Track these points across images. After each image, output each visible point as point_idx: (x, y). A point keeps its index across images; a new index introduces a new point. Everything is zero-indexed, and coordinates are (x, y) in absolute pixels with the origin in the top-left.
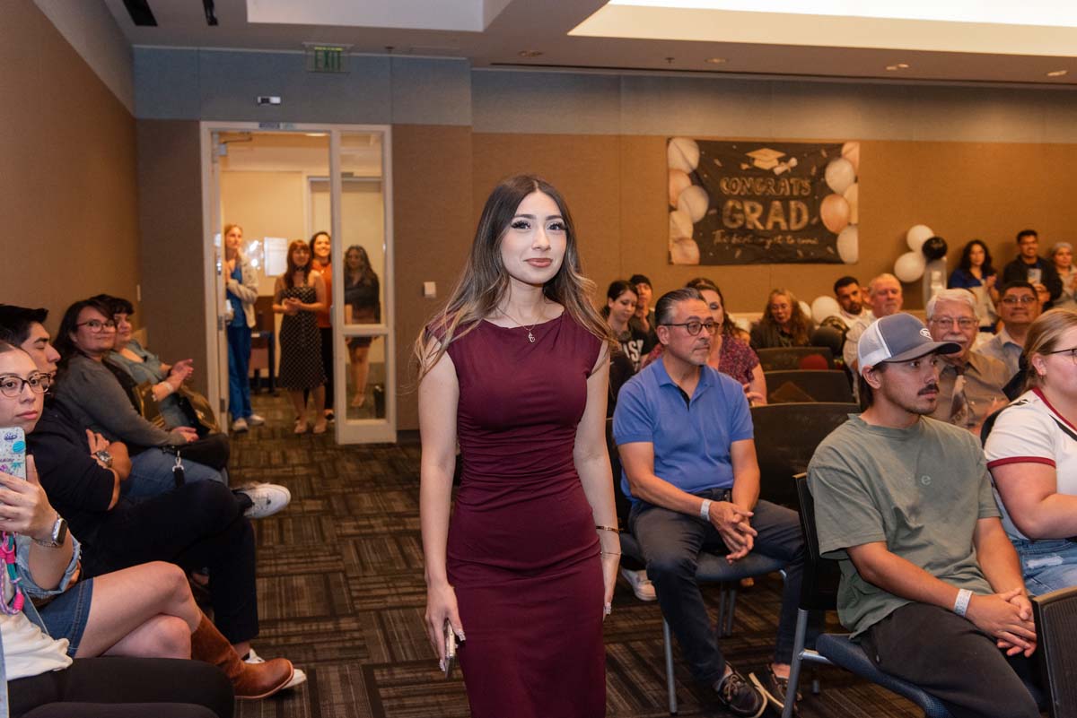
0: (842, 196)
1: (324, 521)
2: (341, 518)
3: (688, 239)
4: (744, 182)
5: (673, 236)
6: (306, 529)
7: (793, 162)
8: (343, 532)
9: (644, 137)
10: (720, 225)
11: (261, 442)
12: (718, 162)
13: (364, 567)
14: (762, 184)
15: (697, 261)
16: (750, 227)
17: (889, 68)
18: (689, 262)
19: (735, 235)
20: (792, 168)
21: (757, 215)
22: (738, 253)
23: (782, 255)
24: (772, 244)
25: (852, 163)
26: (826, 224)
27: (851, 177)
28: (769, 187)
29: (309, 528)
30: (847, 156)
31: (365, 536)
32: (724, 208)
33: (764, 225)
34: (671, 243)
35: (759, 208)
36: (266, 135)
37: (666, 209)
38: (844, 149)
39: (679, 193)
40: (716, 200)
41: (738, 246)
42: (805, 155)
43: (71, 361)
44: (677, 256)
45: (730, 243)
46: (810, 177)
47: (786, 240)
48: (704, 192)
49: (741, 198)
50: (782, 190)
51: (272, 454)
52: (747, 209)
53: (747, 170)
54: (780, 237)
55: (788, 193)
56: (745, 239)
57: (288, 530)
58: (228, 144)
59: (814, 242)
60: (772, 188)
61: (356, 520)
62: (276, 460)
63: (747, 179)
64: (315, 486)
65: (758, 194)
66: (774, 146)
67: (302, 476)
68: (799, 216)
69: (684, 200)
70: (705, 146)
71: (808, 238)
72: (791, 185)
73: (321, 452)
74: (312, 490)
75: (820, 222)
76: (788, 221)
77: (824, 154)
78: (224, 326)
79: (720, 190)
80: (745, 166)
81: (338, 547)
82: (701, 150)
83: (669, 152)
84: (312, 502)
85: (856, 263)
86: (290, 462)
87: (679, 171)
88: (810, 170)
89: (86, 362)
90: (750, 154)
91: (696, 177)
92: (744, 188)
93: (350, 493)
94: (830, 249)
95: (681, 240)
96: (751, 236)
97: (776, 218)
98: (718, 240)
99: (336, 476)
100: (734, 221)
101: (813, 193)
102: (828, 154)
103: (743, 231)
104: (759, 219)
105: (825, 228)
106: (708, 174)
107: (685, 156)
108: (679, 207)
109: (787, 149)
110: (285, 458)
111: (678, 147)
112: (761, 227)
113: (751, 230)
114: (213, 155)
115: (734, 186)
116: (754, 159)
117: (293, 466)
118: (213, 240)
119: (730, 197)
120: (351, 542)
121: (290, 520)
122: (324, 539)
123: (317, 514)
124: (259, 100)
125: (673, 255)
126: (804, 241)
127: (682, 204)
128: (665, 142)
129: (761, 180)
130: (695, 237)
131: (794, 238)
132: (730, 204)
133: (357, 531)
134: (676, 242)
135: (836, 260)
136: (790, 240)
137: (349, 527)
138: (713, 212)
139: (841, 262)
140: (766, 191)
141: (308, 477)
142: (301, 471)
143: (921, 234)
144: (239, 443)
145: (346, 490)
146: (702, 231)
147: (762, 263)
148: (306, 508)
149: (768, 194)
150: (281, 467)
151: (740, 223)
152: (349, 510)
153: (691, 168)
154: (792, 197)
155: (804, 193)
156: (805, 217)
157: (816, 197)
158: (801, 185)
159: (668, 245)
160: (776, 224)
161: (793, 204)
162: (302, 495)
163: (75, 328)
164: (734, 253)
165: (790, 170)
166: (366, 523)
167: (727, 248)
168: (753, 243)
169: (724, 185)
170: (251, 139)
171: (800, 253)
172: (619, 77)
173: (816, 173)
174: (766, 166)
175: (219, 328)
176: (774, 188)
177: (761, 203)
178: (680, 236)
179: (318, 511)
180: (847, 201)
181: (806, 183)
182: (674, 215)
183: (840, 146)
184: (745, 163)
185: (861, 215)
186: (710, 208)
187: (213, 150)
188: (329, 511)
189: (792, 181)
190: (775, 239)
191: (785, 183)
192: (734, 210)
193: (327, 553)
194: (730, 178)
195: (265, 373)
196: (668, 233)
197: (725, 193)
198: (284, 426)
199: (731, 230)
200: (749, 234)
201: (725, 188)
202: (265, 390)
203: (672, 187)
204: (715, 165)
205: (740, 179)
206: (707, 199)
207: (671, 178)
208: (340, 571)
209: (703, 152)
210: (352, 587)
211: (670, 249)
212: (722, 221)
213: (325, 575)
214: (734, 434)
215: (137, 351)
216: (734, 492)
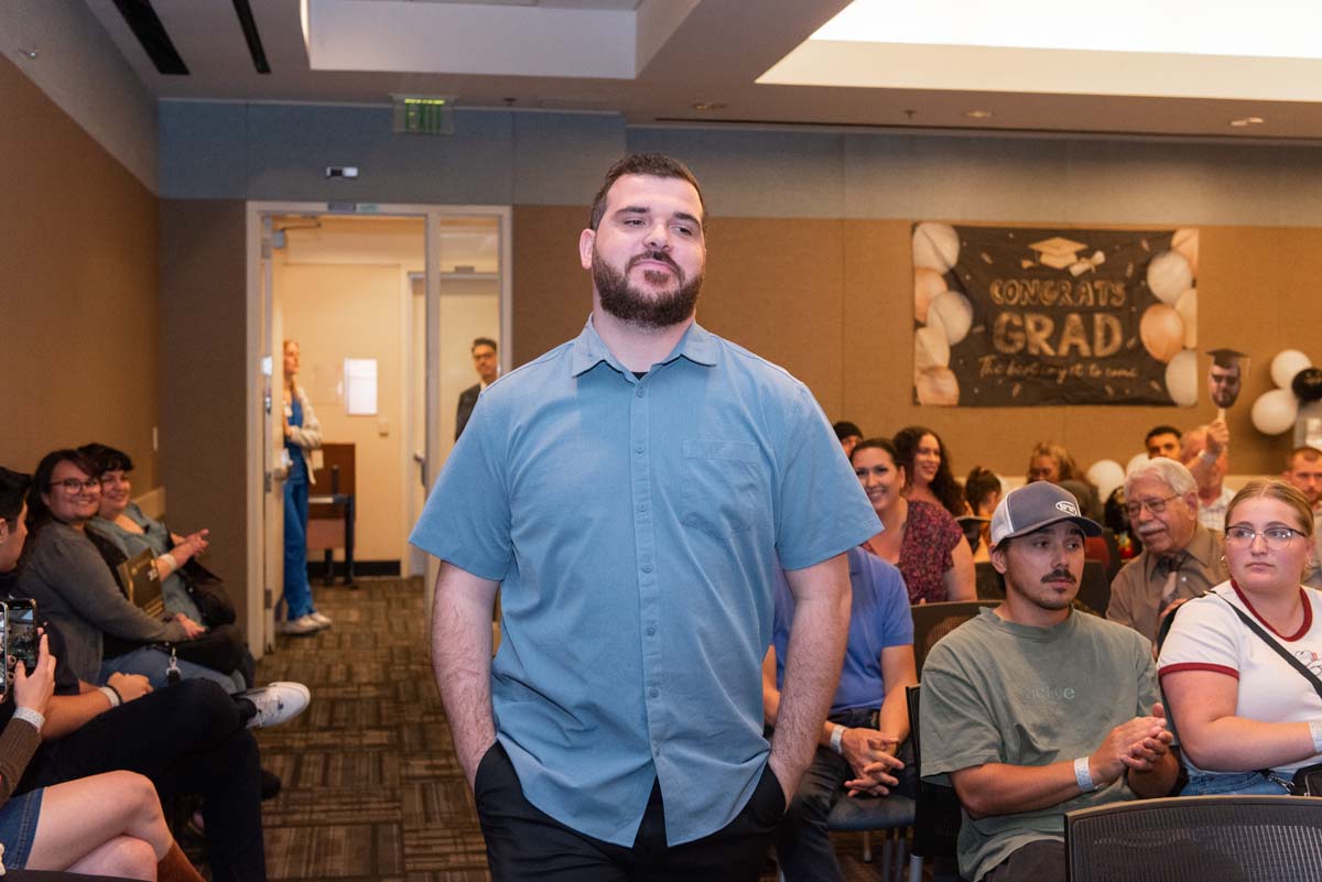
0: (1173, 306)
1: (386, 758)
2: (413, 755)
3: (941, 368)
4: (1025, 287)
5: (919, 364)
6: (360, 767)
7: (1099, 257)
8: (410, 772)
10: (989, 348)
12: (987, 259)
13: (428, 818)
14: (1052, 289)
15: (955, 402)
16: (1034, 351)
17: (1235, 123)
18: (945, 402)
19: (1013, 363)
20: (1097, 267)
21: (1044, 335)
22: (1017, 389)
23: (1083, 393)
24: (1068, 377)
25: (1189, 260)
26: (1146, 345)
27: (1186, 279)
28: (1062, 293)
29: (364, 767)
30: (1182, 248)
31: (437, 778)
32: (996, 324)
33: (1055, 346)
34: (917, 374)
35: (1049, 324)
36: (338, 220)
37: (910, 324)
38: (1176, 240)
39: (929, 302)
40: (983, 313)
41: (1016, 379)
42: (1117, 247)
43: (42, 528)
44: (925, 393)
45: (1004, 374)
46: (1125, 279)
47: (1088, 371)
48: (966, 300)
49: (1021, 310)
50: (1082, 299)
51: (334, 669)
52: (1030, 326)
53: (1030, 268)
54: (1079, 367)
55: (1091, 303)
56: (1028, 370)
57: (336, 769)
58: (287, 232)
59: (1132, 374)
60: (1067, 295)
61: (430, 757)
62: (337, 676)
63: (1030, 281)
64: (384, 712)
65: (1046, 303)
66: (1070, 234)
67: (369, 698)
68: (1108, 337)
69: (936, 310)
70: (964, 233)
71: (1119, 368)
72: (1096, 292)
73: (402, 668)
74: (379, 715)
75: (1140, 345)
76: (1091, 342)
77: (1145, 245)
78: (274, 485)
79: (991, 301)
80: (1027, 264)
81: (398, 792)
82: (961, 240)
83: (915, 242)
84: (377, 733)
85: (1196, 405)
86: (356, 680)
87: (929, 270)
88: (1125, 268)
89: (62, 531)
90: (1036, 247)
91: (954, 279)
92: (1026, 294)
93: (430, 722)
94: (1155, 385)
95: (932, 371)
96: (1035, 365)
97: (1073, 338)
98: (986, 370)
99: (417, 698)
100: (1010, 342)
101: (1130, 302)
102: (1150, 246)
103: (1024, 357)
104: (1049, 341)
105: (1147, 354)
106: (971, 274)
107: (938, 249)
108: (929, 323)
109: (1089, 239)
110: (350, 673)
111: (928, 237)
112: (1049, 350)
113: (1033, 356)
114: (264, 247)
115: (1010, 293)
116: (1040, 254)
117: (359, 685)
118: (260, 365)
119: (1005, 308)
120: (417, 786)
122: (381, 781)
123: (378, 749)
124: (328, 171)
125: (920, 392)
126: (1115, 373)
127: (933, 318)
128: (909, 230)
129: (1052, 283)
130: (953, 366)
131: (1102, 368)
132: (1005, 317)
133: (429, 773)
134: (924, 372)
135: (1165, 401)
136: (1096, 373)
137: (419, 767)
138: (980, 329)
139: (1171, 403)
140: (1058, 300)
141: (377, 700)
142: (370, 692)
143: (1291, 363)
144: (291, 652)
145: (426, 719)
146: (962, 357)
147: (1053, 404)
148: (366, 741)
149: (1061, 304)
150: (343, 686)
151: (1020, 345)
152: (424, 744)
153: (946, 264)
154: (1097, 309)
155: (1115, 302)
156: (1117, 338)
157: (1134, 309)
158: (1110, 291)
159: (913, 378)
160: (1074, 348)
161: (1098, 318)
162: (364, 723)
163: (48, 487)
164: (1012, 389)
165: (1094, 270)
166: (443, 762)
167: (1000, 382)
168: (1037, 376)
169: (995, 291)
170: (317, 226)
171: (1109, 390)
172: (842, 137)
173: (1134, 274)
174: (1059, 263)
175: (266, 489)
176: (1072, 294)
177: (1052, 317)
178: (931, 364)
179: (382, 745)
180: (1180, 315)
181: (1119, 289)
182: (921, 332)
183: (1170, 234)
184: (1027, 259)
185: (1201, 335)
186: (975, 323)
187: (264, 240)
188: (396, 746)
189: (1098, 284)
190: (1072, 369)
191: (1087, 289)
192: (1010, 326)
193: (382, 799)
194: (1005, 279)
195: (339, 555)
196: (913, 360)
197: (998, 302)
198: (358, 630)
199: (1006, 355)
200: (1032, 362)
201: (998, 296)
202: (340, 579)
203: (918, 294)
204: (983, 261)
205: (1019, 283)
206: (971, 311)
207: (918, 280)
208: (396, 822)
209: (965, 244)
210: (407, 842)
211: (916, 383)
212: (992, 343)
213: (374, 826)
214: (887, 638)
215: (138, 520)
216: (882, 713)
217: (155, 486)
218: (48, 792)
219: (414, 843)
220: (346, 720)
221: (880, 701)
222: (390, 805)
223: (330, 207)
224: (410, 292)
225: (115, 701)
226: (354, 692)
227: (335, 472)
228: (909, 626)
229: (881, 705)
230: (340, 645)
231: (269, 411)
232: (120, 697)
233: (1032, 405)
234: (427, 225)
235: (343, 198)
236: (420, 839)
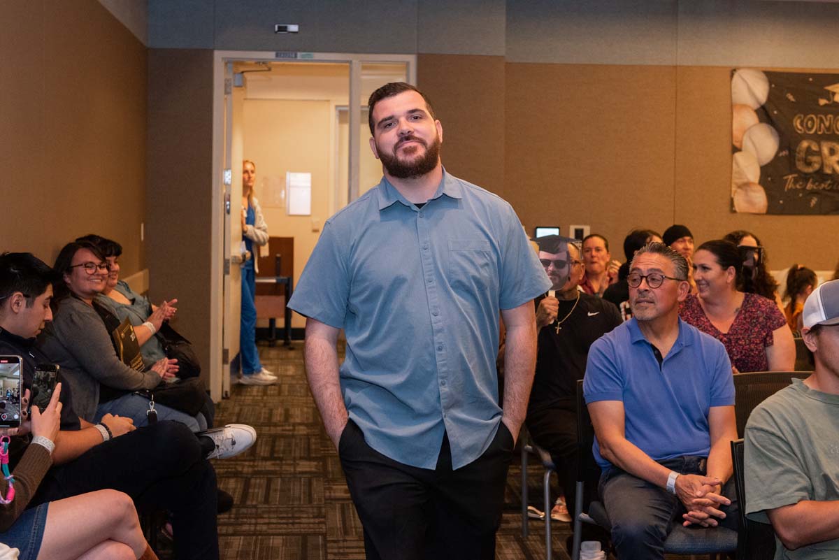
3: (753, 184)
4: (822, 120)
5: (737, 181)
6: (294, 489)
9: (702, 67)
10: (792, 168)
11: (265, 398)
12: (791, 97)
13: (346, 531)
15: (764, 211)
16: (828, 171)
18: (754, 211)
19: (811, 180)
22: (814, 201)
29: (297, 489)
32: (798, 150)
34: (734, 189)
36: (283, 65)
37: (729, 149)
39: (744, 132)
40: (787, 141)
41: (813, 193)
43: (62, 302)
44: (740, 203)
45: (804, 189)
48: (774, 130)
49: (818, 138)
51: (275, 412)
52: (825, 151)
53: (826, 105)
56: (823, 185)
57: (276, 490)
58: (245, 74)
62: (277, 418)
63: (826, 115)
67: (302, 435)
69: (750, 138)
70: (775, 79)
74: (309, 449)
79: (793, 130)
80: (823, 102)
82: (770, 83)
83: (733, 85)
86: (292, 421)
87: (744, 106)
89: (77, 304)
90: (830, 88)
91: (764, 114)
92: (822, 125)
95: (746, 186)
96: (829, 182)
98: (789, 185)
100: (809, 164)
103: (820, 175)
106: (778, 110)
107: (751, 90)
108: (743, 149)
110: (287, 415)
111: (744, 79)
113: (827, 175)
114: (226, 86)
115: (809, 125)
116: (834, 94)
117: (294, 425)
118: (221, 177)
119: (805, 137)
121: (280, 480)
124: (276, 29)
125: (736, 203)
127: (747, 144)
128: (729, 74)
130: (762, 182)
132: (805, 144)
134: (739, 187)
138: (785, 153)
141: (308, 436)
142: (302, 430)
144: (243, 398)
146: (770, 175)
148: (299, 469)
150: (282, 426)
151: (817, 166)
153: (759, 103)
159: (731, 191)
162: (297, 454)
163: (70, 270)
164: (810, 201)
167: (800, 195)
168: (828, 191)
169: (797, 123)
170: (270, 70)
175: (226, 271)
178: (745, 181)
179: (311, 472)
182: (737, 155)
184: (822, 98)
186: (781, 148)
187: (227, 80)
192: (809, 150)
193: (311, 516)
194: (805, 116)
195: (280, 323)
196: (731, 178)
197: (799, 132)
198: (294, 382)
199: (806, 174)
200: (827, 180)
201: (799, 127)
202: (280, 342)
203: (735, 126)
204: (787, 99)
205: (817, 118)
206: (777, 139)
207: (735, 114)
208: (319, 534)
209: (773, 86)
210: (329, 551)
211: (732, 196)
212: (795, 164)
213: (304, 536)
214: (714, 399)
215: (127, 293)
216: (708, 460)
217: (141, 270)
218: (52, 506)
219: (336, 551)
220: (284, 452)
221: (708, 449)
222: (317, 520)
223: (277, 56)
224: (337, 121)
225: (106, 435)
226: (289, 430)
227: (278, 259)
228: (731, 391)
229: (708, 454)
230: (280, 394)
231: (228, 212)
232: (110, 433)
233: (826, 213)
234: (351, 69)
235: (287, 48)
236: (340, 548)
